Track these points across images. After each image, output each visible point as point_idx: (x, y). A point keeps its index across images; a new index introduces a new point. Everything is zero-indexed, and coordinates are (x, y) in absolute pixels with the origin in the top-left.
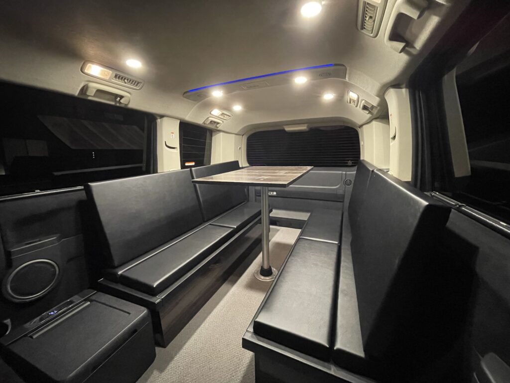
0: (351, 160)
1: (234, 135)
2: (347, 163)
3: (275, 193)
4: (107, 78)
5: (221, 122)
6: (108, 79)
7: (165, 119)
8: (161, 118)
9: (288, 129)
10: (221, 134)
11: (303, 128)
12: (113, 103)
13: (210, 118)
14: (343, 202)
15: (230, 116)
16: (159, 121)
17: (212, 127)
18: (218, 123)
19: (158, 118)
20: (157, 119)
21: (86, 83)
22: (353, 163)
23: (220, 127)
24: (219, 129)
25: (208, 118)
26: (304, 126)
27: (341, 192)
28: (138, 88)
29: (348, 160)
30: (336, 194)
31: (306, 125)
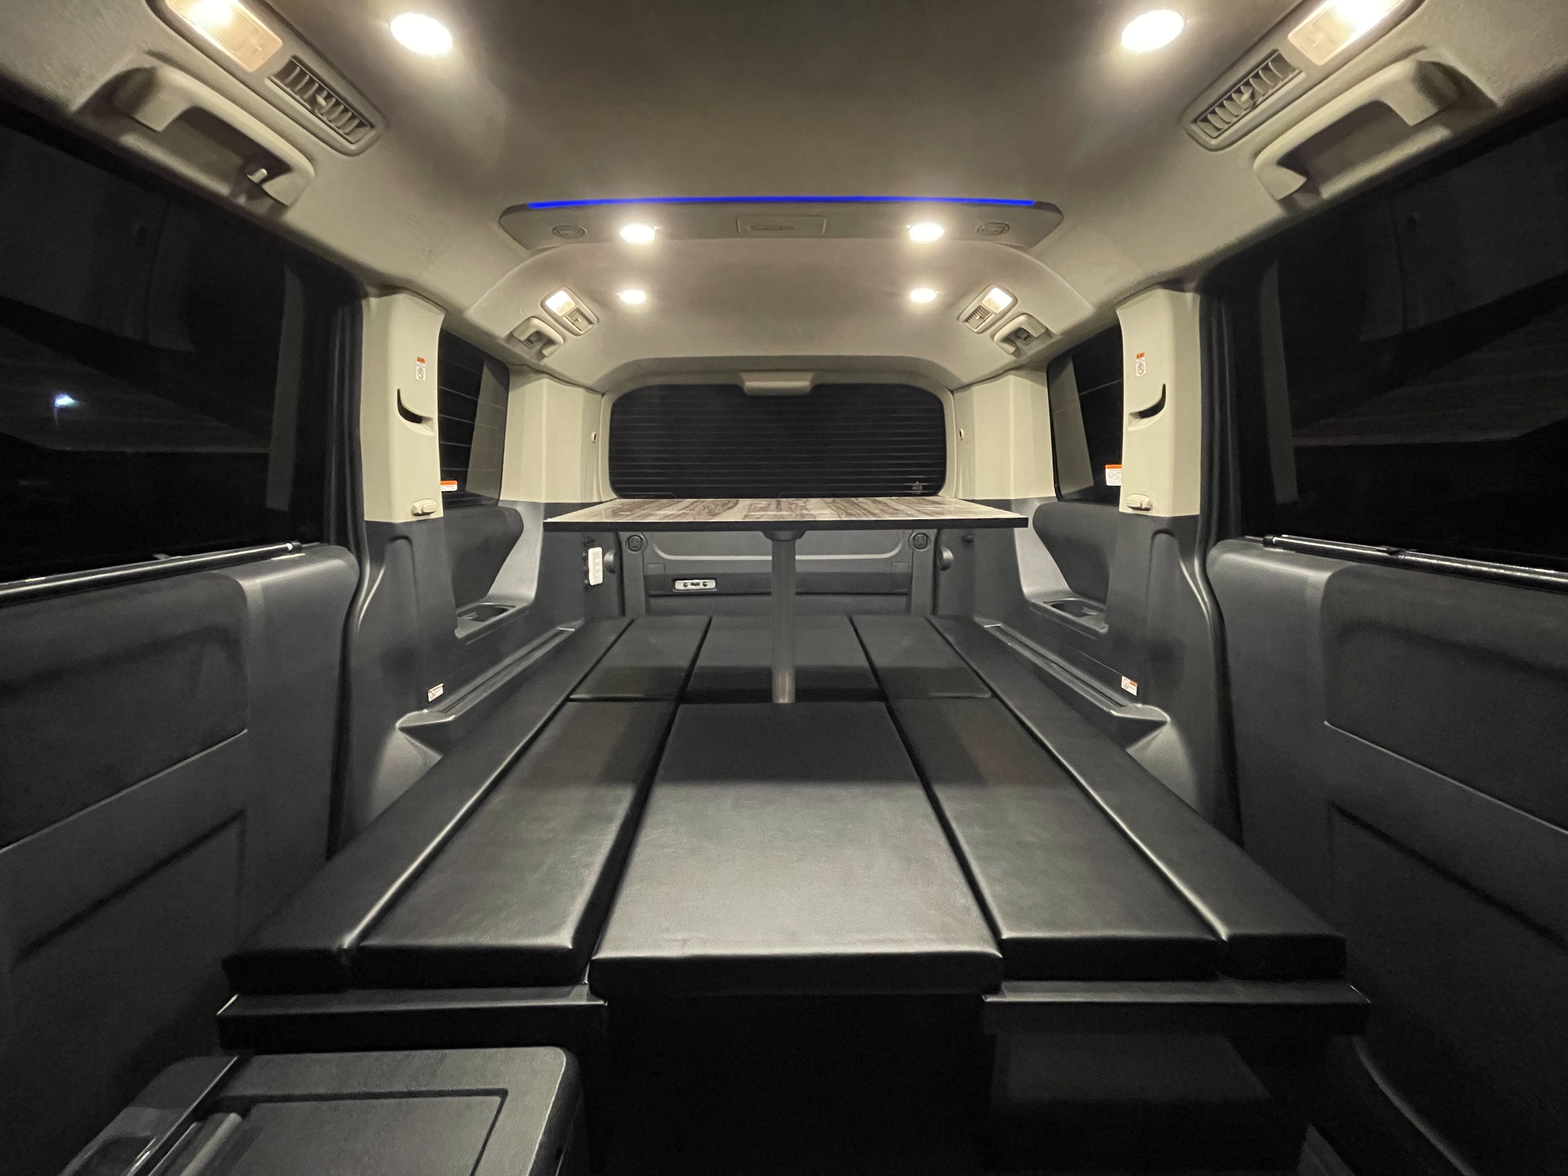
0: (921, 481)
1: (581, 390)
2: (910, 488)
3: (711, 584)
4: (250, 65)
5: (560, 339)
6: (250, 70)
7: (401, 302)
8: (381, 295)
9: (754, 383)
10: (545, 382)
11: (801, 383)
12: (222, 188)
13: (536, 322)
14: (908, 594)
15: (590, 322)
16: (373, 304)
17: (526, 353)
18: (550, 342)
19: (370, 290)
20: (366, 296)
21: (148, 62)
22: (924, 488)
23: (552, 359)
24: (545, 362)
25: (529, 319)
26: (803, 380)
27: (902, 568)
28: (353, 147)
29: (914, 480)
30: (891, 574)
31: (810, 376)
